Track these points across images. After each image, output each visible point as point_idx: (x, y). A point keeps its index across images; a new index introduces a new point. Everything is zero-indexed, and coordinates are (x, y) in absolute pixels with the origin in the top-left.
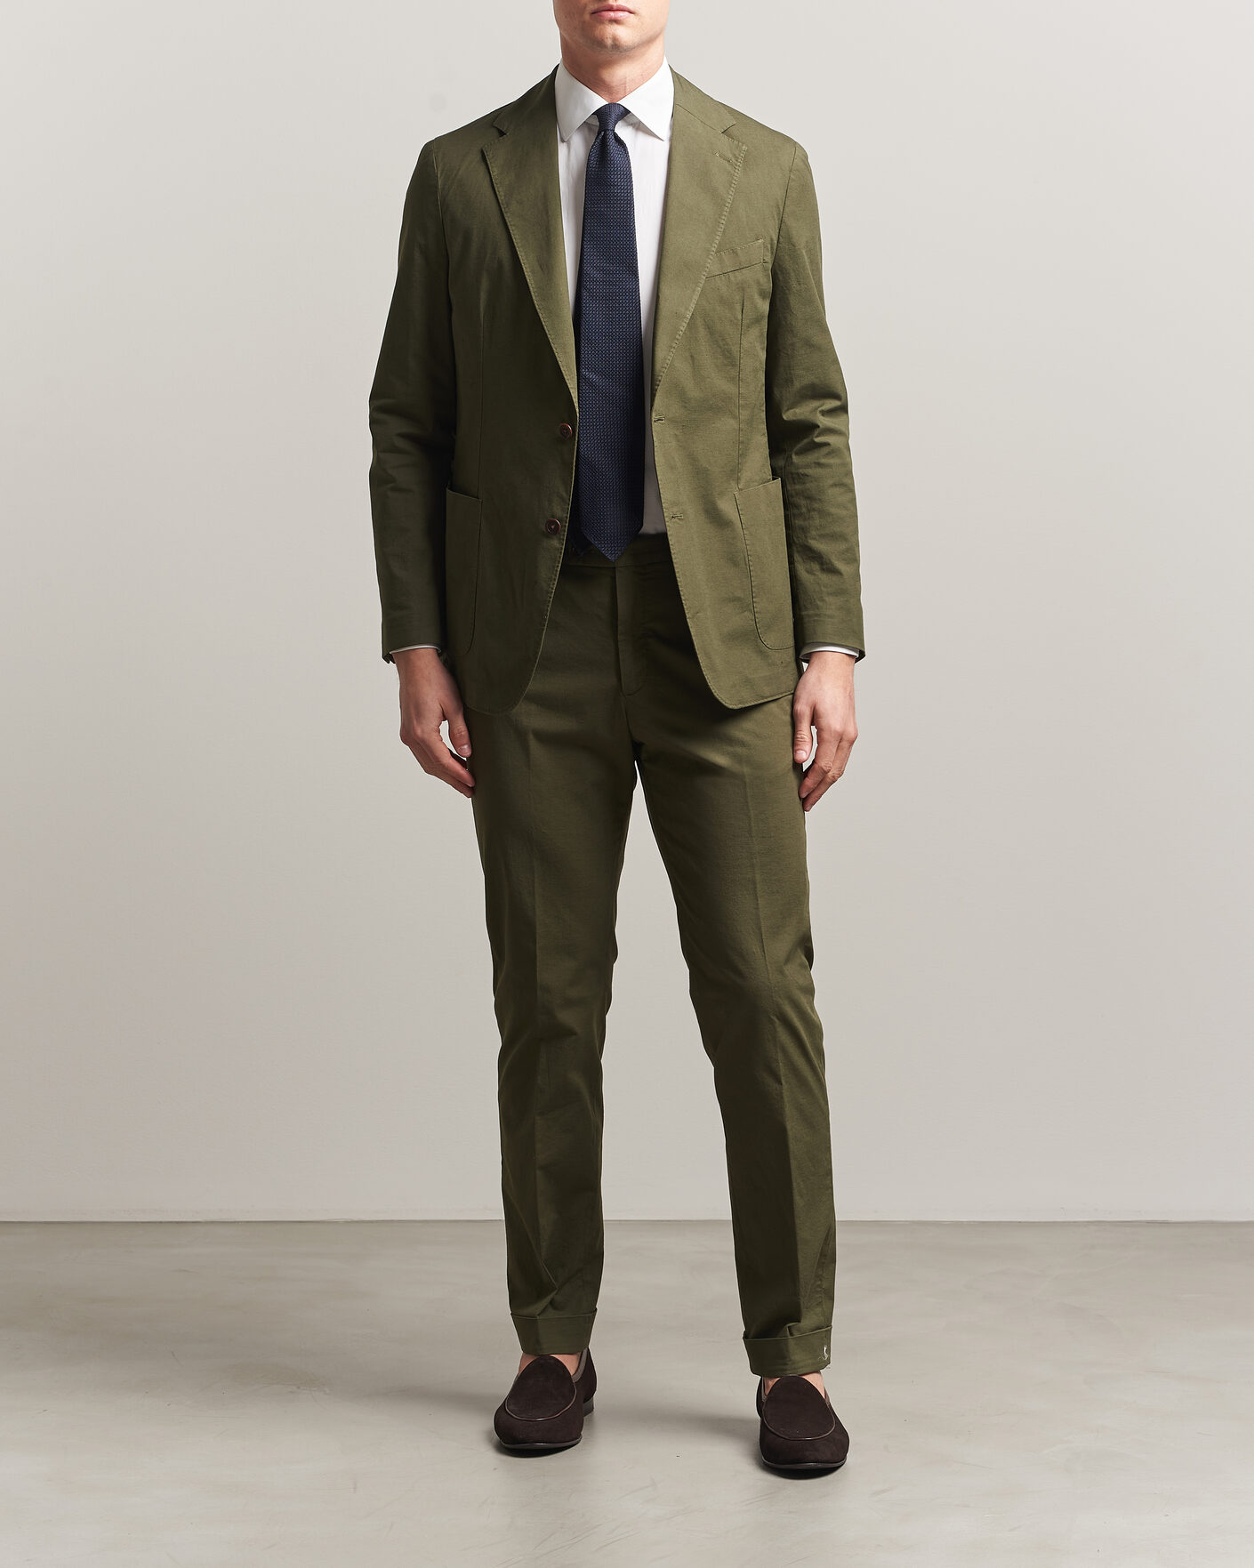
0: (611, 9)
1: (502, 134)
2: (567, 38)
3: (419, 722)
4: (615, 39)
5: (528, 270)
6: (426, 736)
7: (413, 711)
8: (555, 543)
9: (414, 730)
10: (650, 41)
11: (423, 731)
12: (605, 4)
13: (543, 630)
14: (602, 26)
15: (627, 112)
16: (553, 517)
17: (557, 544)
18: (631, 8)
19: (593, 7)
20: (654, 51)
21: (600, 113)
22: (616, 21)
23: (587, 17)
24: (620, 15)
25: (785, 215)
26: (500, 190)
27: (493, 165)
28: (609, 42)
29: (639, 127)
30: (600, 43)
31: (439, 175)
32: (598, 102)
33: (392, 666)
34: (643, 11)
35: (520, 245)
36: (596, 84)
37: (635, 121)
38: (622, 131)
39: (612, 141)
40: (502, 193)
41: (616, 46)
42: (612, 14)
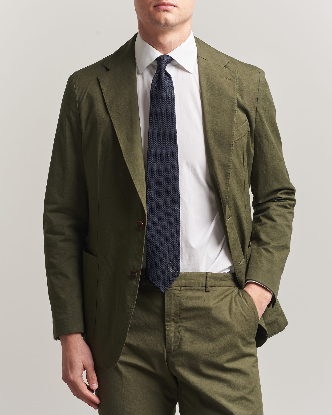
0: (164, 4)
1: (108, 70)
2: (141, 19)
3: (72, 372)
4: (166, 20)
5: (121, 141)
6: (75, 380)
7: (68, 366)
8: (134, 282)
9: (69, 376)
10: (184, 22)
11: (74, 377)
12: (161, 2)
13: (128, 328)
14: (158, 14)
15: (172, 59)
16: (134, 269)
17: (136, 283)
18: (174, 3)
19: (154, 3)
20: (187, 27)
21: (159, 60)
22: (167, 11)
23: (151, 9)
24: (169, 7)
25: (258, 108)
26: (107, 99)
27: (103, 86)
28: (163, 22)
29: (178, 66)
30: (158, 22)
31: (77, 93)
32: (157, 54)
33: (59, 342)
34: (180, 5)
35: (117, 128)
36: (157, 44)
37: (176, 64)
38: (170, 69)
39: (164, 75)
40: (108, 101)
41: (167, 24)
42: (164, 7)
